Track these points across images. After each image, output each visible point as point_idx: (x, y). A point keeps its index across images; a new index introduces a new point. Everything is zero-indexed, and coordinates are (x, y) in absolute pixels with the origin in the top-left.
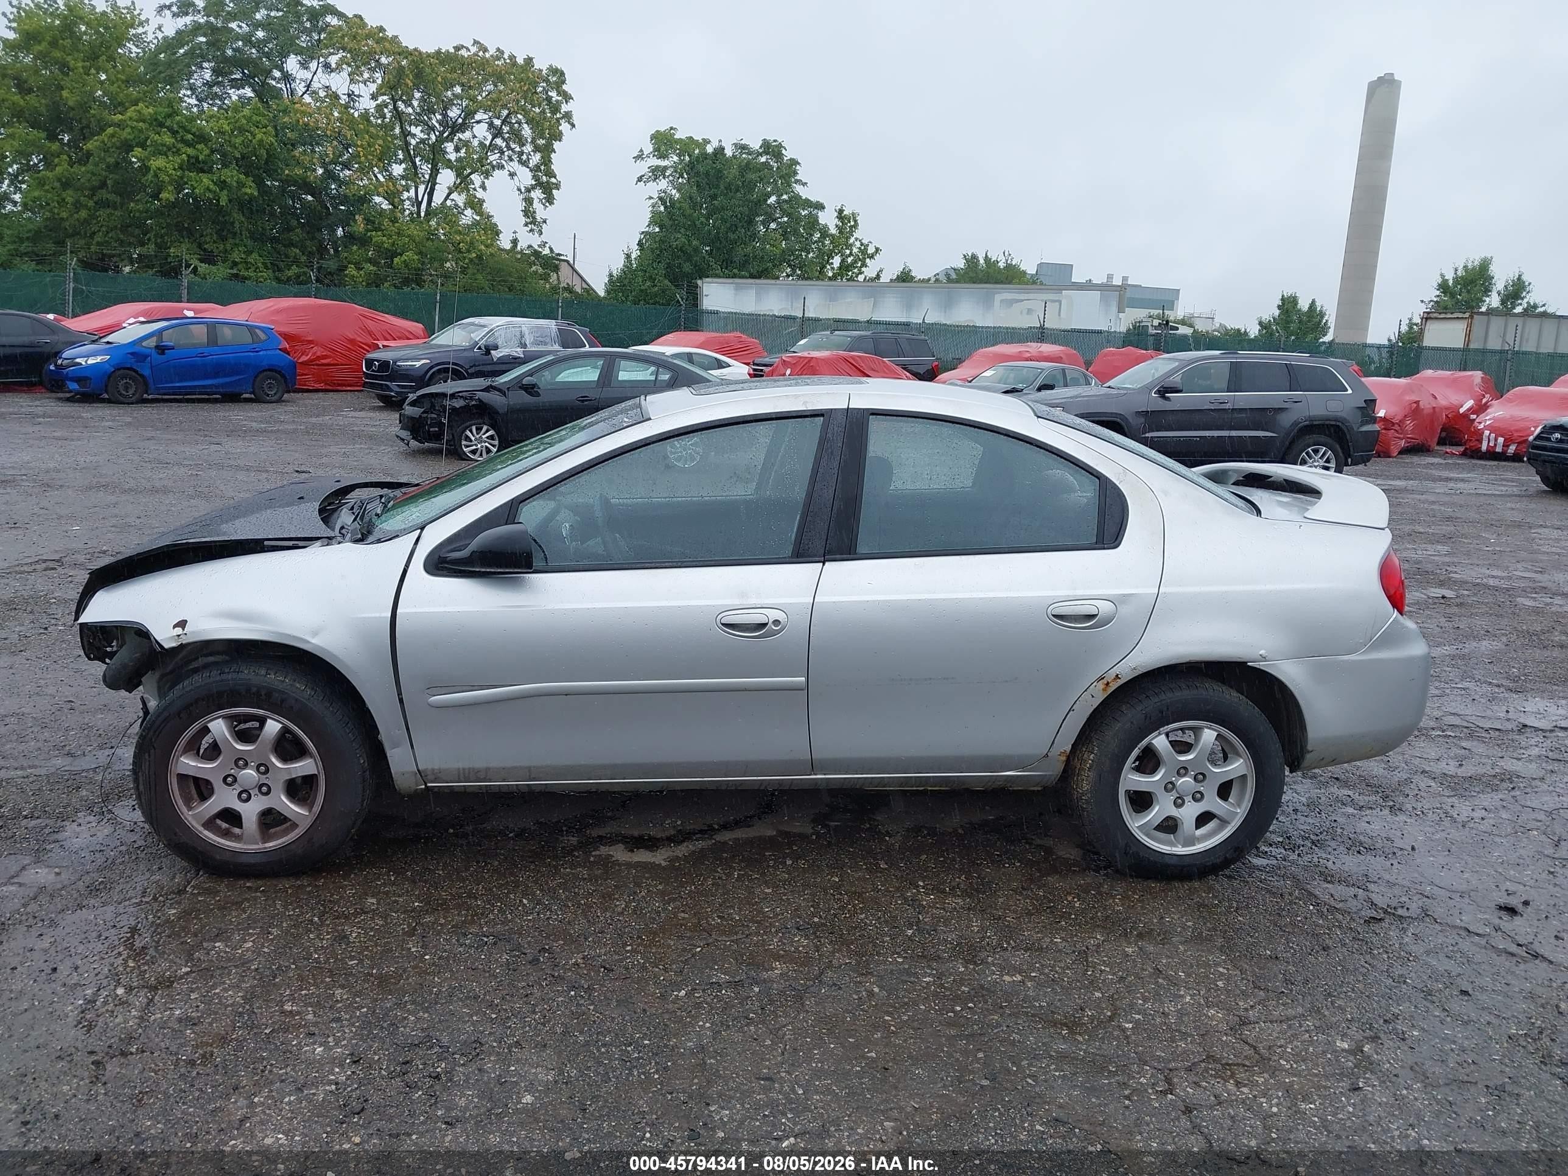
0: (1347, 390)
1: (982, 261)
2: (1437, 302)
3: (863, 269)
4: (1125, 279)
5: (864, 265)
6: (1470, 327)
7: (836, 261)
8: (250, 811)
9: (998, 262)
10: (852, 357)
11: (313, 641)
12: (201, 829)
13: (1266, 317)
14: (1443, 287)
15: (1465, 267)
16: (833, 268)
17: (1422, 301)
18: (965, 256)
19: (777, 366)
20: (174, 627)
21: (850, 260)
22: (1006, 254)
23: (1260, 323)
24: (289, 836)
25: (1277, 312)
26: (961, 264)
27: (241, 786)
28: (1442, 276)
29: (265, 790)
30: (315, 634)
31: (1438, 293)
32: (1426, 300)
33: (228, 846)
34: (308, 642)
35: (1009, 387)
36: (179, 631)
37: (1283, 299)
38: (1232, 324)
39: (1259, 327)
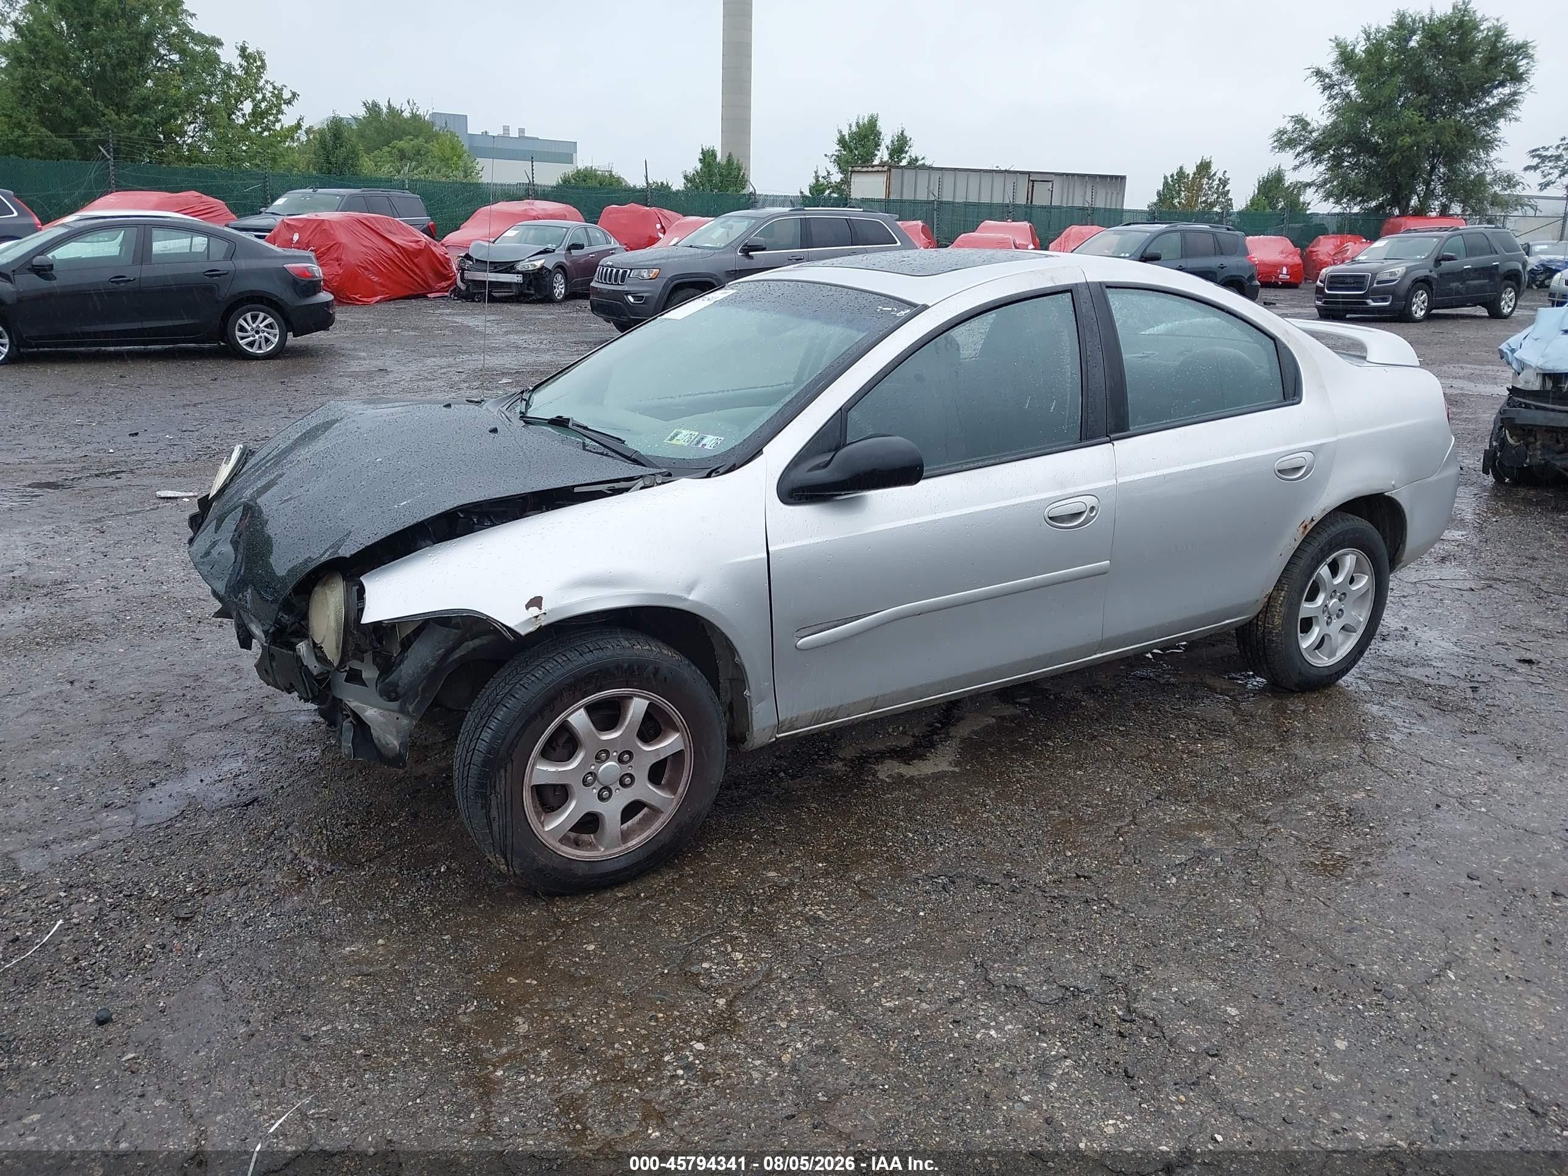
0: (896, 243)
1: (385, 110)
2: (838, 156)
3: (280, 116)
4: (522, 131)
5: (280, 112)
6: (889, 178)
7: (247, 106)
8: (611, 810)
9: (402, 112)
10: (366, 218)
11: (691, 597)
12: (558, 845)
13: (690, 172)
14: (842, 141)
15: (857, 123)
16: (244, 115)
17: (826, 155)
18: (365, 104)
19: (278, 231)
20: (528, 607)
21: (263, 105)
22: (411, 102)
23: (686, 177)
24: (653, 828)
25: (699, 166)
26: (361, 112)
27: (601, 784)
28: (840, 132)
29: (625, 782)
30: (690, 588)
31: (838, 147)
32: (829, 154)
33: (587, 857)
34: (686, 600)
35: (542, 248)
36: (535, 611)
37: (703, 153)
38: (656, 178)
39: (683, 181)
